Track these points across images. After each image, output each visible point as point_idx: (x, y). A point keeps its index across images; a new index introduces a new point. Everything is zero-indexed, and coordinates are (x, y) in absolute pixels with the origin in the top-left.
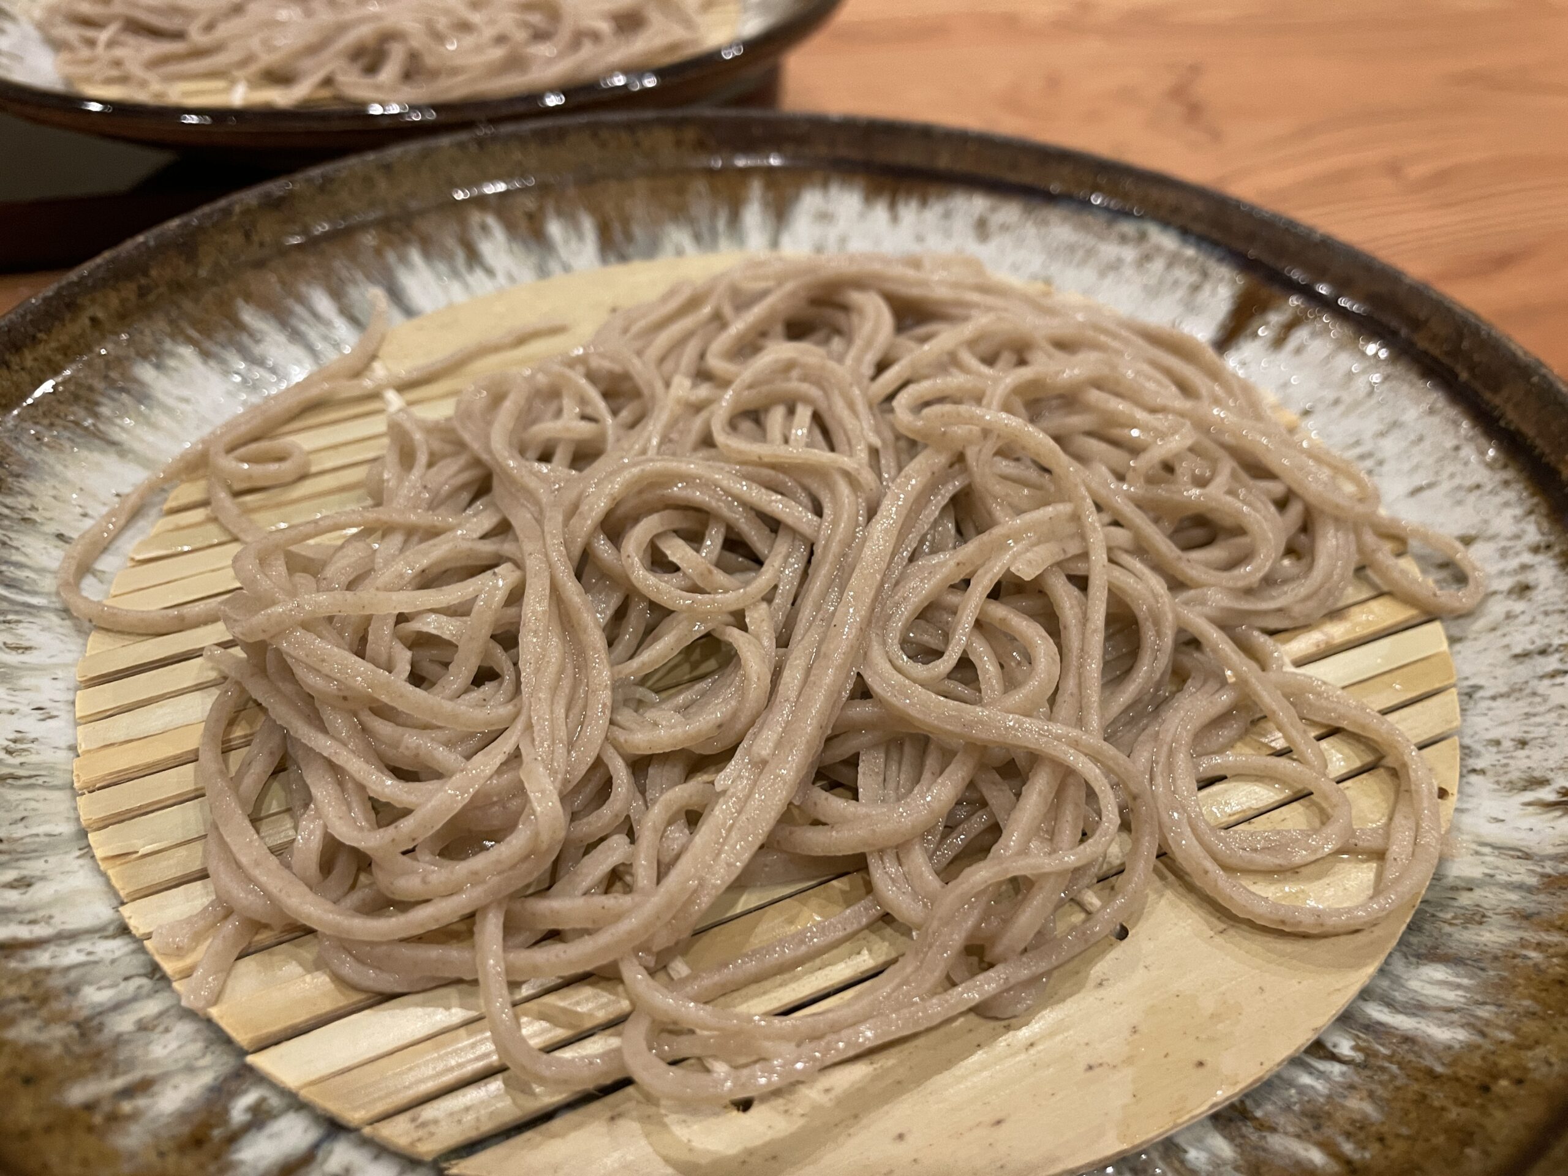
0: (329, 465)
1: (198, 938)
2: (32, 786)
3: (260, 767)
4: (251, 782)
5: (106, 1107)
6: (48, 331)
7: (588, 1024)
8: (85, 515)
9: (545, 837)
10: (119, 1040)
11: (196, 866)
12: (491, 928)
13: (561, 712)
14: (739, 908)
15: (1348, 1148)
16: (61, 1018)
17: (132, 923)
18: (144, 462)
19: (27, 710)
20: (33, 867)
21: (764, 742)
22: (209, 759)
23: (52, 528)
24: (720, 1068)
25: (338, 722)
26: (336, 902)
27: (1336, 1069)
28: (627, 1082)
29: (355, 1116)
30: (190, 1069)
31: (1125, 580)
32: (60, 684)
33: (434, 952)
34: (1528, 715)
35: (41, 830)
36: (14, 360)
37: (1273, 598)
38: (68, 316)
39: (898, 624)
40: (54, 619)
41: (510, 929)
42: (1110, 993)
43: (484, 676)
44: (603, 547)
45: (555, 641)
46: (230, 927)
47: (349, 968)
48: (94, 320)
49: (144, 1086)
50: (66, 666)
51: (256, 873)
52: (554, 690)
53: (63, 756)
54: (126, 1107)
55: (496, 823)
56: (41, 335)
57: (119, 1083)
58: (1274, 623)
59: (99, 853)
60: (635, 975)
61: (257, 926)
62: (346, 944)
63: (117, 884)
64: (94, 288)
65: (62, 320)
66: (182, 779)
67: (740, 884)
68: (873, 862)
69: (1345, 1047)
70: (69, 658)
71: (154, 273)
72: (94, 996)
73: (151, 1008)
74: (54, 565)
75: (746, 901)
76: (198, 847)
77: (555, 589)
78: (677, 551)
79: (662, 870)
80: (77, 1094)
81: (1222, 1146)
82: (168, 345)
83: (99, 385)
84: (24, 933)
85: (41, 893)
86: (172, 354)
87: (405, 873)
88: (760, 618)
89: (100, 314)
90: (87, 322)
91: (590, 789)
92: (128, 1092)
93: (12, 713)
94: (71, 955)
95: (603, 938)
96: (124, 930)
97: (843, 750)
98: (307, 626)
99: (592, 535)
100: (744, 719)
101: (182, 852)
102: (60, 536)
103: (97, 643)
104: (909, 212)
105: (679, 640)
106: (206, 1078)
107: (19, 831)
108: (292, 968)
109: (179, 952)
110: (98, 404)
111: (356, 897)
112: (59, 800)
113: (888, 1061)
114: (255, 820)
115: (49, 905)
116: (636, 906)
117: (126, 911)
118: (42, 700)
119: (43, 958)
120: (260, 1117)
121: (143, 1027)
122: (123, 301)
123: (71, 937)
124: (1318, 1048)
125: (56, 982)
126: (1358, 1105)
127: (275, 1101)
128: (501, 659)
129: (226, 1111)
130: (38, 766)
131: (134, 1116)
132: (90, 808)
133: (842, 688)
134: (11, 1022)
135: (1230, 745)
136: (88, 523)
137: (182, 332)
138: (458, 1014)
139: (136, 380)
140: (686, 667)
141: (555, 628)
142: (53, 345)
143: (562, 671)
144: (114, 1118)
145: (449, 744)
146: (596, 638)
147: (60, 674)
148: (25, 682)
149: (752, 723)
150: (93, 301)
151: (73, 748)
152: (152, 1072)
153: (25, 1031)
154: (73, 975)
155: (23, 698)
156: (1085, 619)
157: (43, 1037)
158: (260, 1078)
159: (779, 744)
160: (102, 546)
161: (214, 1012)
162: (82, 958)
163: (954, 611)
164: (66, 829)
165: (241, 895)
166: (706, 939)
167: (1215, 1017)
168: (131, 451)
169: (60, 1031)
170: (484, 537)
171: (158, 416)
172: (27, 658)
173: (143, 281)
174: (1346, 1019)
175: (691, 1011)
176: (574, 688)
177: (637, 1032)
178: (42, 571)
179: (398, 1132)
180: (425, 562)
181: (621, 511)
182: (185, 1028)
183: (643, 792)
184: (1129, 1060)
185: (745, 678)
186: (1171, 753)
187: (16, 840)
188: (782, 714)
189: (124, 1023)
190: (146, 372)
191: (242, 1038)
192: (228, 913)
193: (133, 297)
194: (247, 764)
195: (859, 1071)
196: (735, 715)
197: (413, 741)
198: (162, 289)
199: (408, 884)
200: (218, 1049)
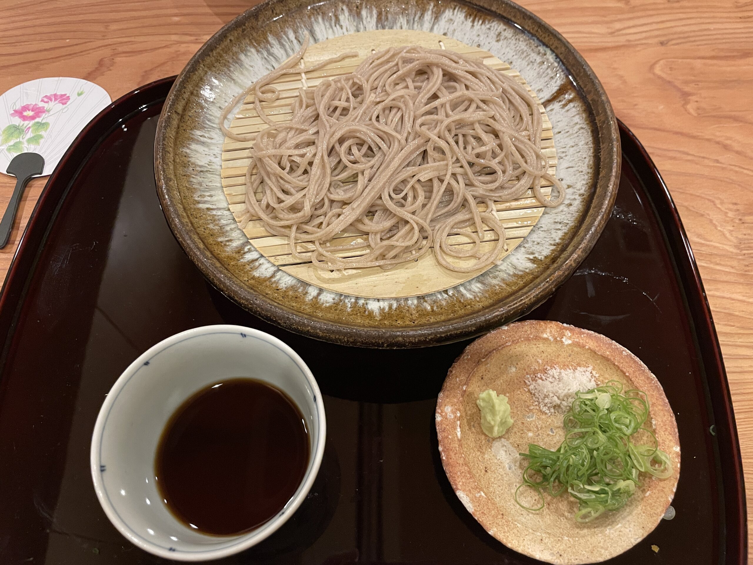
0: (284, 96)
1: (242, 215)
2: (212, 174)
3: (258, 182)
4: (255, 185)
5: (224, 243)
6: (219, 44)
7: (309, 250)
8: (226, 101)
9: (306, 215)
10: (227, 231)
11: (243, 200)
12: (294, 228)
13: (316, 187)
14: (344, 236)
15: (435, 308)
16: (217, 225)
17: (231, 209)
18: (240, 86)
19: (212, 155)
20: (213, 193)
21: (355, 205)
22: (248, 176)
23: (218, 105)
24: (330, 264)
25: (274, 179)
26: (267, 215)
27: (446, 296)
28: (311, 262)
29: (265, 255)
30: (239, 239)
31: (453, 183)
32: (218, 149)
33: (283, 230)
34: (545, 237)
35: (215, 184)
36: (211, 54)
37: (499, 193)
38: (224, 40)
39: (394, 184)
40: (218, 131)
41: (298, 228)
42: (408, 271)
43: (306, 172)
44: (337, 146)
45: (319, 170)
46: (248, 215)
47: (268, 229)
48: (230, 40)
49: (230, 241)
50: (220, 144)
51: (254, 206)
52: (317, 181)
53: (219, 167)
54: (228, 243)
55: (300, 208)
56: (218, 46)
57: (227, 239)
58: (496, 199)
59: (225, 193)
60: (317, 243)
61: (253, 216)
62: (268, 224)
63: (229, 200)
64: (231, 31)
65: (222, 41)
66: (241, 180)
67: (344, 231)
68: (370, 234)
69: (450, 293)
70: (221, 142)
71: (246, 25)
72: (223, 222)
73: (233, 226)
74: (219, 116)
75: (346, 235)
76: (244, 196)
77: (322, 156)
78: (355, 150)
79: (328, 225)
80: (220, 240)
81: (415, 302)
82: (249, 48)
83: (231, 61)
84: (211, 207)
85: (214, 198)
86: (249, 51)
87: (281, 214)
88: (367, 174)
89: (232, 39)
90: (229, 41)
91: (320, 204)
92: (228, 241)
93: (209, 155)
94: (219, 213)
95: (313, 236)
96: (229, 210)
97: (373, 209)
98: (269, 157)
99: (336, 142)
100: (354, 197)
101: (241, 196)
102: (220, 107)
103: (227, 140)
104: (478, 25)
105: (348, 174)
106: (241, 242)
107: (210, 184)
108: (258, 226)
109: (239, 217)
110: (230, 67)
111: (271, 215)
112: (218, 178)
113: (359, 271)
114: (255, 193)
115: (215, 201)
116: (320, 232)
117: (230, 206)
118: (215, 152)
119: (214, 212)
120: (250, 251)
121: (231, 230)
122: (238, 34)
123: (219, 209)
124: (446, 292)
125: (217, 218)
126: (444, 303)
127: (253, 249)
128: (309, 169)
129: (244, 248)
130: (214, 169)
131: (228, 245)
132: (225, 182)
133: (376, 196)
134: (209, 224)
135: (466, 227)
136: (227, 104)
137: (252, 43)
138: (286, 242)
139: (240, 59)
140: (352, 178)
141: (321, 167)
142: (220, 48)
143: (319, 178)
144: (225, 245)
145: (294, 188)
146: (329, 171)
147: (219, 146)
148: (212, 148)
149: (355, 199)
150: (231, 35)
151: (221, 166)
152: (232, 238)
153: (211, 226)
154: (220, 217)
155: (212, 151)
156: (439, 191)
157: (214, 228)
158: (251, 244)
159: (358, 206)
160: (229, 111)
161: (244, 230)
162: (221, 214)
163: (408, 182)
164: (219, 185)
165: (251, 209)
166: (335, 240)
167: (425, 280)
168: (237, 82)
169: (217, 227)
170: (313, 134)
171: (245, 72)
172: (213, 141)
173: (244, 27)
174: (455, 288)
175: (325, 253)
176: (322, 181)
177: (315, 254)
178: (215, 117)
179: (272, 259)
180: (298, 141)
181: (345, 136)
182: (238, 231)
183: (331, 207)
184: (404, 283)
185: (357, 189)
186: (446, 226)
187: (209, 186)
188: (360, 200)
189: (228, 228)
190: (242, 57)
191: (248, 236)
192: (248, 212)
193: (241, 32)
194: (255, 180)
195: (354, 271)
196: (353, 196)
197: (287, 186)
198: (249, 29)
199: (281, 216)
200: (244, 237)
